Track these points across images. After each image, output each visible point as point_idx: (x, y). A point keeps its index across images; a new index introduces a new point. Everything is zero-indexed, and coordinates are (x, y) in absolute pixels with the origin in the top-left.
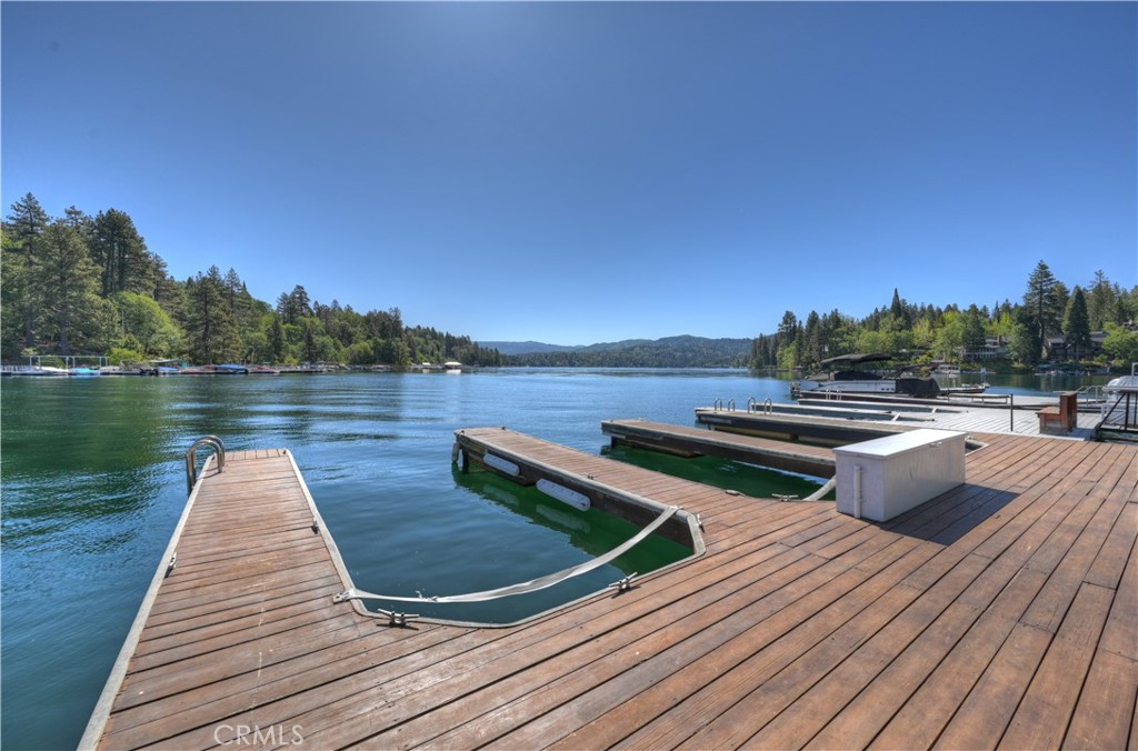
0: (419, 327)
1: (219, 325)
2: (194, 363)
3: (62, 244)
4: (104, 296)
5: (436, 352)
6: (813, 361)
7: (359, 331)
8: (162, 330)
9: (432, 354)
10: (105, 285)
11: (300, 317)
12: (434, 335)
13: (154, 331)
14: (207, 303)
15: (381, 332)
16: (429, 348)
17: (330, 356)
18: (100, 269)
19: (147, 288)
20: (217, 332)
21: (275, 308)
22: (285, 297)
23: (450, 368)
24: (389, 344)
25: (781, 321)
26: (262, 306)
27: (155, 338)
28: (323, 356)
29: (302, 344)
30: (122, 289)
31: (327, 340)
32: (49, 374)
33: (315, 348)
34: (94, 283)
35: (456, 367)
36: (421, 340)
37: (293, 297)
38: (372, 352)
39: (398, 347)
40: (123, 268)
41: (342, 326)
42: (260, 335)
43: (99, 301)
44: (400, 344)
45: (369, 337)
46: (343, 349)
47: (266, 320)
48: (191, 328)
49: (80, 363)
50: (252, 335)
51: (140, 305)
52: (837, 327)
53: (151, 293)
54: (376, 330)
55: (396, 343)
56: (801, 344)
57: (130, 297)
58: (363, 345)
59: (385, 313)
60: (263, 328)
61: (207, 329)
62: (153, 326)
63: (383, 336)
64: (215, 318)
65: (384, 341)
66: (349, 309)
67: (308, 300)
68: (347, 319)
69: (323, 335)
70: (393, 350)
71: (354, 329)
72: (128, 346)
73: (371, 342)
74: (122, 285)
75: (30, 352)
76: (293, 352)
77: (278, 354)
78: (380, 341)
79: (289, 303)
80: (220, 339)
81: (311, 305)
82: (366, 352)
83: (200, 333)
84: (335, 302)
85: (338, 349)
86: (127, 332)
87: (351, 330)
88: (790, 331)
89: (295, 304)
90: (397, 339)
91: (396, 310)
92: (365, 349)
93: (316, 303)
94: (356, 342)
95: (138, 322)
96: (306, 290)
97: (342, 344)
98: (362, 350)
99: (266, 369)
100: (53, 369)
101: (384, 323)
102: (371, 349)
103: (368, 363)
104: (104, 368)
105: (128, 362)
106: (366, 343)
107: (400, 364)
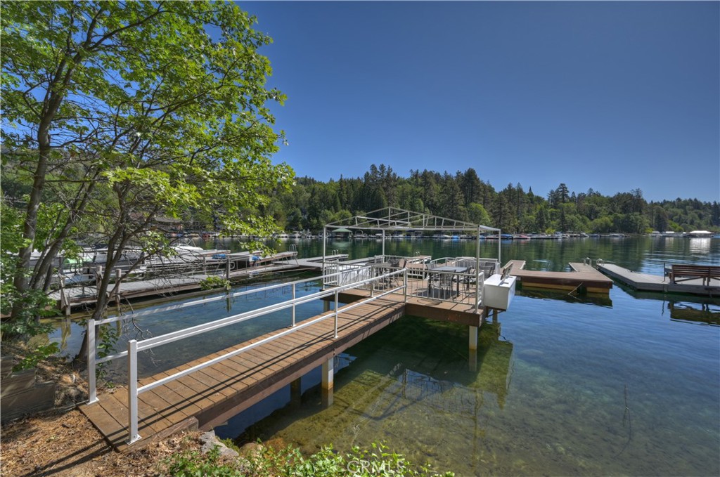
0: (679, 200)
1: (505, 214)
3: (452, 188)
4: (465, 205)
7: (603, 209)
8: (484, 218)
10: (466, 201)
11: (561, 204)
13: (480, 219)
14: (501, 204)
15: (622, 208)
17: (577, 227)
18: (463, 195)
19: (480, 200)
20: (505, 218)
21: (546, 199)
22: (552, 192)
23: (695, 236)
24: (628, 217)
26: (539, 199)
27: (481, 222)
28: (572, 228)
29: (558, 220)
30: (471, 202)
31: (577, 217)
32: (446, 238)
33: (566, 223)
34: (462, 202)
35: (705, 236)
36: (680, 211)
37: (557, 191)
39: (637, 220)
40: (472, 193)
41: (591, 206)
42: (532, 217)
43: (462, 208)
44: (639, 217)
45: (610, 213)
46: (589, 223)
47: (539, 207)
48: (494, 217)
49: (455, 234)
50: (528, 217)
51: (477, 208)
53: (482, 202)
54: (618, 207)
55: (635, 216)
57: (473, 205)
58: (605, 219)
59: (629, 194)
60: (534, 213)
61: (500, 217)
62: (481, 217)
63: (624, 210)
64: (504, 211)
65: (624, 215)
66: (599, 194)
67: (568, 192)
68: (595, 202)
69: (575, 214)
70: (632, 222)
71: (600, 208)
73: (612, 217)
74: (472, 200)
76: (553, 226)
77: (541, 228)
78: (622, 216)
79: (555, 195)
80: (506, 221)
81: (570, 195)
82: (606, 224)
83: (498, 219)
84: (591, 189)
85: (585, 222)
86: (471, 220)
87: (597, 209)
89: (560, 196)
91: (638, 191)
92: (606, 222)
93: (573, 193)
94: (600, 217)
95: (475, 216)
96: (566, 186)
97: (588, 219)
98: (604, 223)
99: (523, 236)
100: (447, 236)
101: (625, 202)
102: (612, 222)
103: (609, 232)
104: (462, 236)
105: (469, 234)
106: (607, 218)
107: (638, 233)
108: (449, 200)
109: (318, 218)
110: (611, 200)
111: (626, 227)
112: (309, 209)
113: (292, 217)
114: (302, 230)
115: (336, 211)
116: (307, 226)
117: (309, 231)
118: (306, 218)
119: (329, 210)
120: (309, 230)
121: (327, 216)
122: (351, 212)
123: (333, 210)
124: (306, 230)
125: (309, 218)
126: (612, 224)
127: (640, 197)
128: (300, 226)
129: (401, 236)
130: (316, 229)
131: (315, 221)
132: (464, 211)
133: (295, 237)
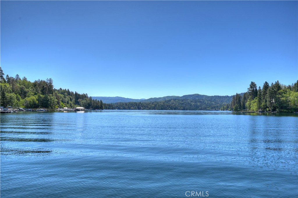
5: (70, 102)
6: (267, 107)
7: (30, 90)
9: (68, 103)
12: (69, 93)
15: (42, 91)
16: (66, 100)
17: (14, 104)
23: (78, 110)
24: (46, 98)
25: (249, 87)
28: (10, 104)
31: (13, 95)
35: (82, 110)
38: (37, 102)
41: (21, 87)
45: (35, 94)
46: (21, 100)
52: (278, 90)
54: (39, 90)
56: (260, 99)
58: (32, 98)
59: (44, 81)
63: (43, 93)
65: (43, 96)
66: (25, 79)
67: (3, 74)
69: (11, 92)
70: (48, 101)
71: (28, 90)
73: (37, 96)
78: (41, 96)
82: (34, 102)
84: (17, 75)
85: (18, 100)
87: (26, 90)
88: (254, 92)
90: (51, 95)
91: (50, 80)
92: (33, 100)
93: (7, 76)
94: (29, 96)
101: (43, 87)
106: (34, 97)
127: (51, 84)
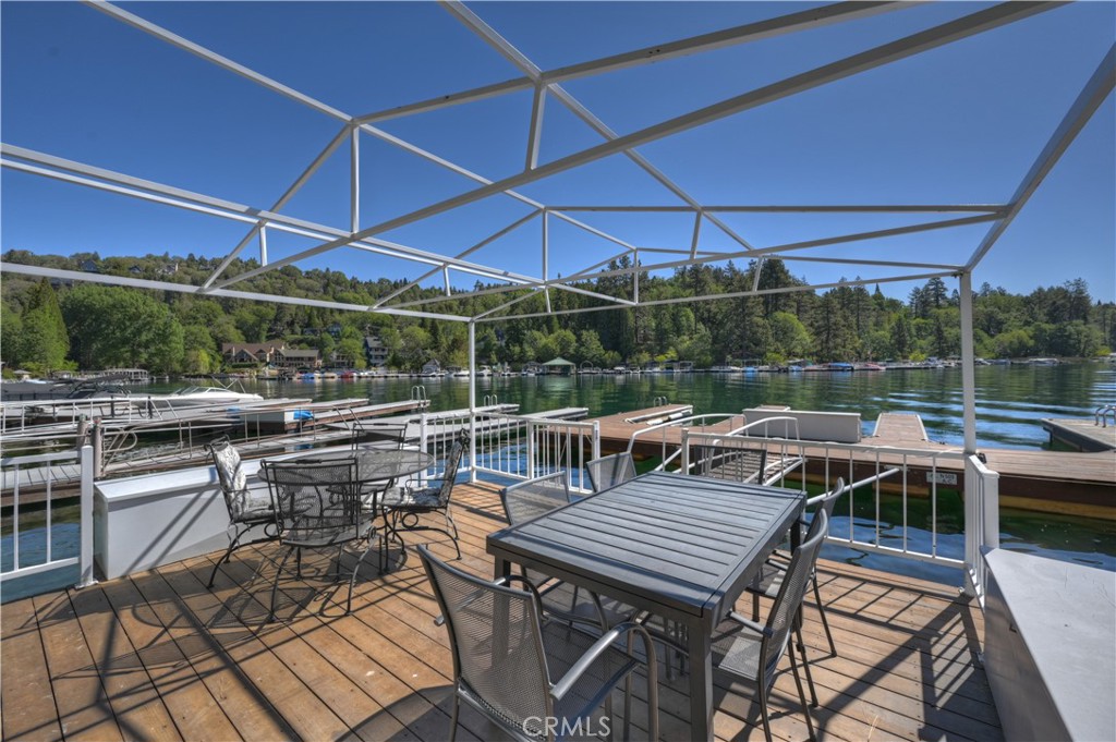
1: (837, 329)
2: (820, 362)
3: (743, 288)
4: (766, 316)
8: (800, 337)
10: (767, 308)
11: (935, 310)
13: (793, 338)
14: (829, 312)
18: (761, 300)
19: (791, 307)
20: (836, 336)
21: (907, 303)
22: (917, 291)
26: (894, 304)
27: (794, 343)
29: (930, 338)
30: (776, 310)
32: (733, 371)
33: (946, 342)
34: (758, 310)
37: (926, 289)
39: (1079, 333)
40: (776, 296)
42: (885, 334)
43: (760, 321)
44: (1082, 328)
47: (894, 316)
48: (818, 334)
49: (748, 364)
50: (876, 334)
51: (786, 320)
53: (794, 310)
55: (1074, 327)
57: (780, 315)
60: (887, 327)
61: (828, 334)
62: (793, 335)
64: (835, 324)
68: (996, 304)
72: (776, 351)
74: (777, 308)
75: (729, 358)
76: (921, 348)
77: (901, 351)
79: (922, 296)
80: (839, 341)
83: (824, 337)
86: (777, 340)
89: (930, 298)
95: (784, 333)
96: (942, 280)
97: (986, 335)
98: (1015, 341)
99: (872, 366)
100: (736, 368)
102: (1031, 338)
103: (1026, 356)
104: (761, 368)
105: (773, 363)
107: (1082, 355)
108: (736, 309)
109: (521, 345)
110: (1026, 301)
111: (1059, 345)
112: (508, 330)
113: (482, 343)
114: (496, 364)
115: (551, 331)
116: (505, 357)
117: (507, 366)
118: (504, 344)
119: (538, 330)
120: (506, 364)
121: (536, 340)
122: (575, 334)
123: (546, 330)
124: (503, 363)
125: (507, 345)
126: (1032, 343)
128: (494, 358)
129: (657, 369)
130: (517, 362)
131: (517, 349)
132: (764, 327)
133: (482, 375)
